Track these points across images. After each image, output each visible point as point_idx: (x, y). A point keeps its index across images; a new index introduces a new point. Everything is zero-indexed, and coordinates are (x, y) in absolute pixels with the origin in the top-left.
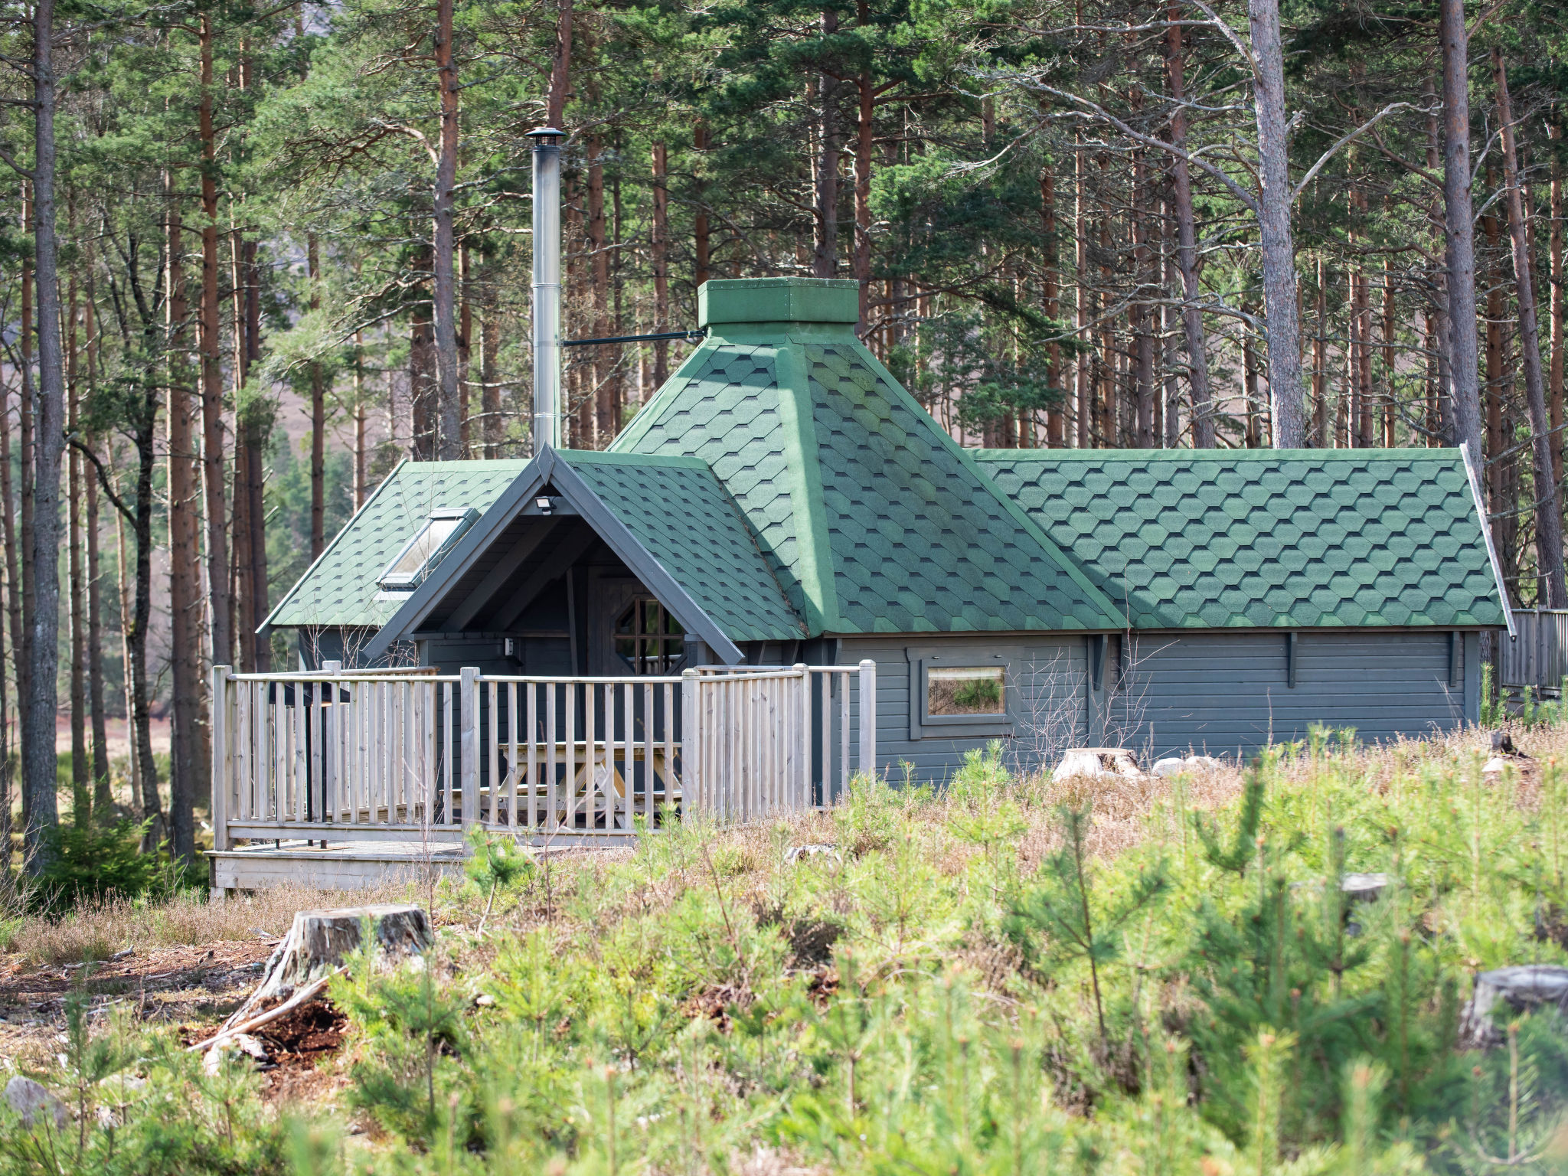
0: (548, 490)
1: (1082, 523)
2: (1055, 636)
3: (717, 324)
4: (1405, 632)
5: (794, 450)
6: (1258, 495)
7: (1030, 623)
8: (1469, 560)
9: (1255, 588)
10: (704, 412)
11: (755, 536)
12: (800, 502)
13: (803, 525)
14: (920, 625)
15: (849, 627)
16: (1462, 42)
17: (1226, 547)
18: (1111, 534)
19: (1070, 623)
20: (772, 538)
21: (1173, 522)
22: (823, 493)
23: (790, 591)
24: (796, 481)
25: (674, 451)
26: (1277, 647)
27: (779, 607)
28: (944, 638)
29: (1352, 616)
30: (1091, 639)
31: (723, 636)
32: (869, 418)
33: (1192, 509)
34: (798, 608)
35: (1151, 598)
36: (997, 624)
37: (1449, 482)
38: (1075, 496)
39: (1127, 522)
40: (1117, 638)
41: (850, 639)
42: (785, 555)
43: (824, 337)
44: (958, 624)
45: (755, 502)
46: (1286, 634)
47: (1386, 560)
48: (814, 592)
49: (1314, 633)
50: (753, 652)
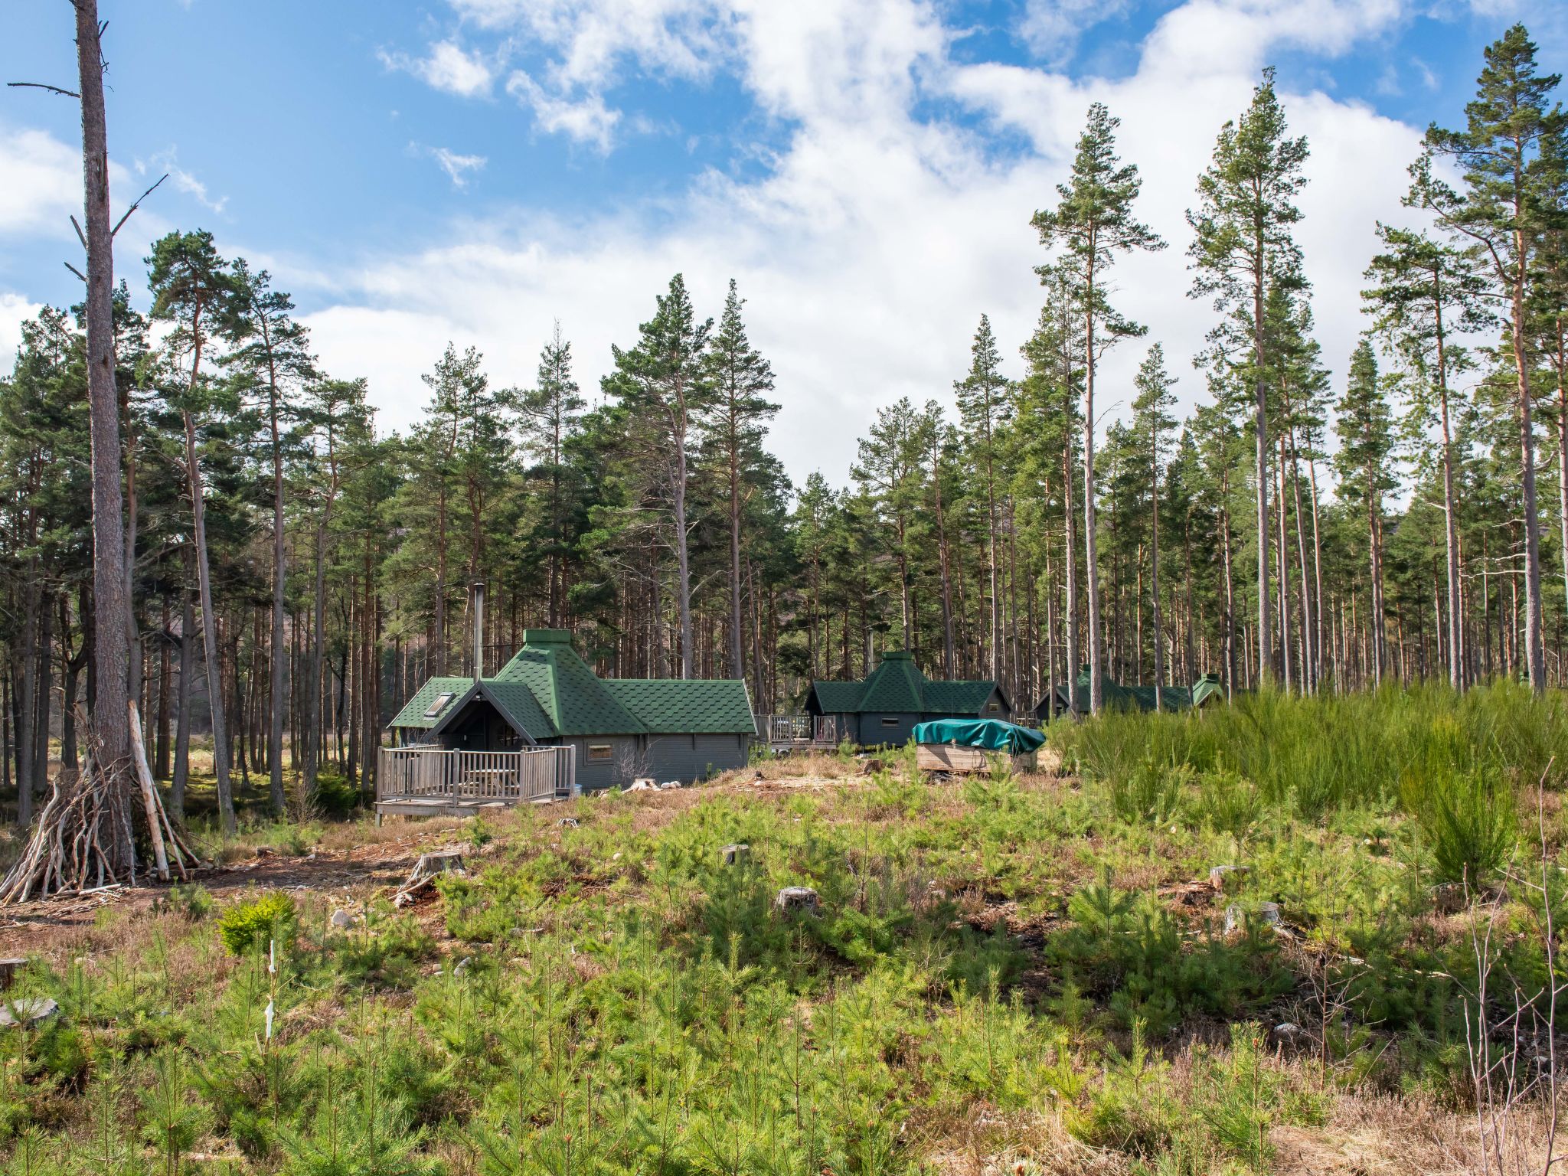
0: (479, 693)
1: (634, 701)
2: (626, 736)
3: (529, 642)
4: (727, 734)
5: (551, 680)
6: (685, 693)
7: (619, 732)
8: (745, 713)
9: (684, 721)
10: (525, 668)
11: (539, 706)
12: (553, 695)
13: (554, 703)
14: (588, 732)
15: (566, 733)
16: (737, 551)
17: (676, 709)
18: (642, 705)
19: (631, 732)
20: (544, 706)
21: (660, 701)
22: (560, 692)
23: (550, 722)
24: (552, 689)
25: (515, 680)
26: (689, 739)
27: (547, 727)
28: (595, 736)
29: (712, 730)
30: (636, 736)
31: (531, 737)
32: (573, 670)
33: (665, 698)
34: (552, 727)
35: (653, 724)
36: (610, 732)
37: (739, 690)
38: (632, 693)
39: (647, 702)
40: (645, 736)
41: (568, 737)
42: (548, 712)
43: (560, 646)
44: (599, 732)
45: (540, 696)
46: (693, 735)
47: (721, 712)
48: (557, 724)
49: (699, 734)
50: (539, 741)
